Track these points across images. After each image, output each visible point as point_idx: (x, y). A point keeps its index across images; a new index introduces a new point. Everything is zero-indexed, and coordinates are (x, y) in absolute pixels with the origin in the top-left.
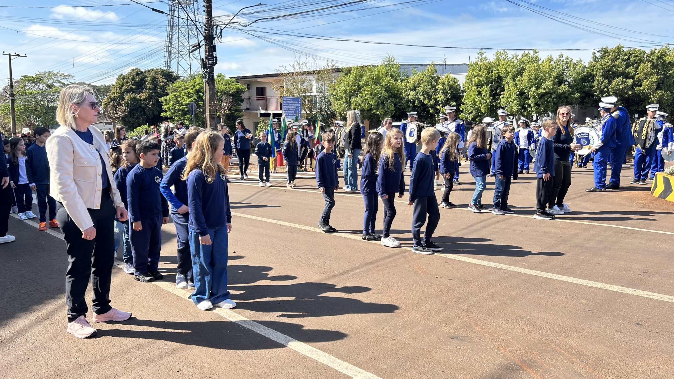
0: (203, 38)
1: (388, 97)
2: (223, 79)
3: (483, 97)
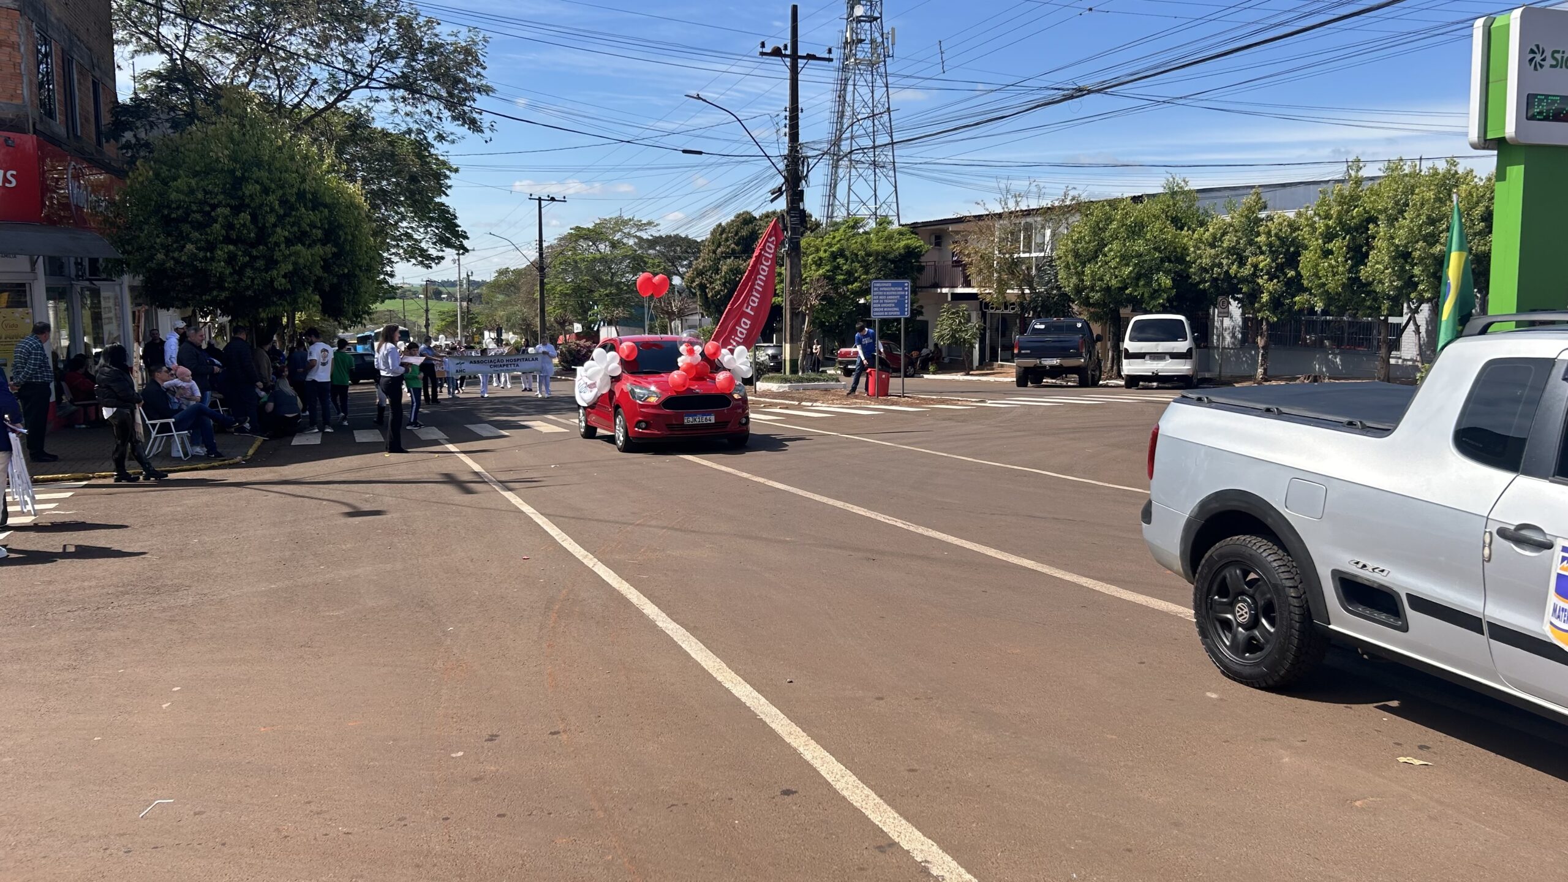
0: (783, 180)
1: (1162, 261)
2: (885, 229)
3: (1333, 262)
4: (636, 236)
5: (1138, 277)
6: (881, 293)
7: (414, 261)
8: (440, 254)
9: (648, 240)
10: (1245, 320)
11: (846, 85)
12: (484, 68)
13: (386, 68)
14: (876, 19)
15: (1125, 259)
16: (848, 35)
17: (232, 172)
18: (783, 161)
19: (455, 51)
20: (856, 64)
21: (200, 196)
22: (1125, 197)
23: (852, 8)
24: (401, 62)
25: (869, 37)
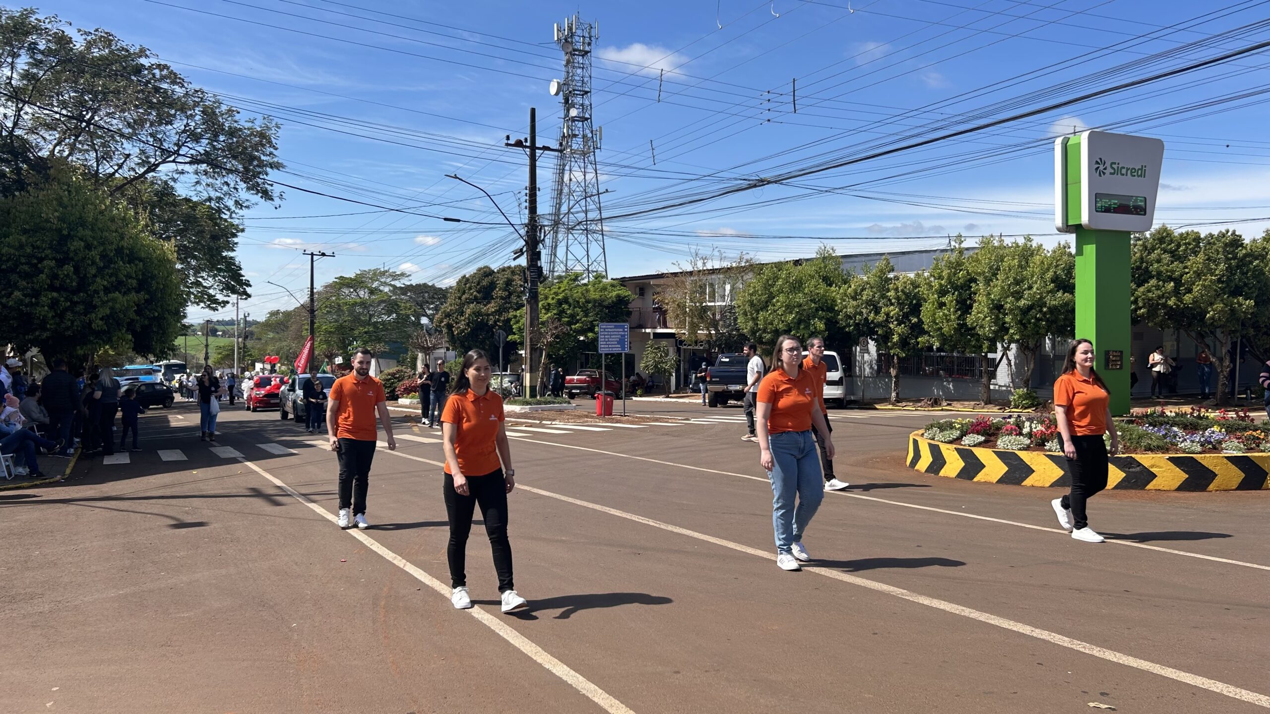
0: (524, 243)
1: (817, 310)
2: (600, 282)
3: (946, 311)
4: (391, 285)
5: (800, 322)
6: (606, 333)
7: (202, 305)
8: (226, 299)
9: (401, 288)
10: (879, 355)
11: (563, 170)
12: (276, 149)
13: (191, 146)
14: (587, 119)
15: (789, 308)
16: (565, 131)
17: (59, 231)
18: (524, 228)
19: (252, 134)
20: (572, 153)
21: (29, 250)
22: (787, 260)
23: (568, 111)
24: (204, 142)
25: (581, 133)
